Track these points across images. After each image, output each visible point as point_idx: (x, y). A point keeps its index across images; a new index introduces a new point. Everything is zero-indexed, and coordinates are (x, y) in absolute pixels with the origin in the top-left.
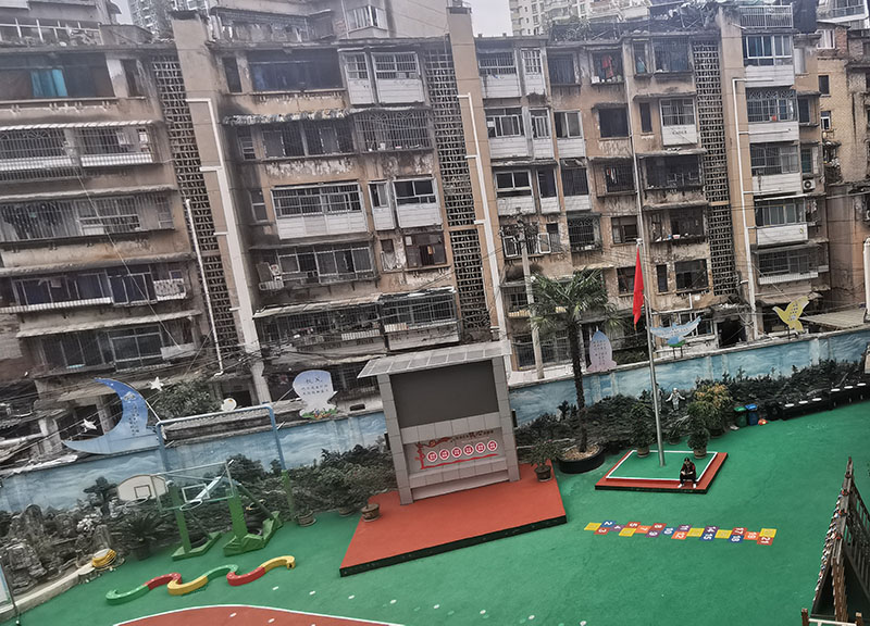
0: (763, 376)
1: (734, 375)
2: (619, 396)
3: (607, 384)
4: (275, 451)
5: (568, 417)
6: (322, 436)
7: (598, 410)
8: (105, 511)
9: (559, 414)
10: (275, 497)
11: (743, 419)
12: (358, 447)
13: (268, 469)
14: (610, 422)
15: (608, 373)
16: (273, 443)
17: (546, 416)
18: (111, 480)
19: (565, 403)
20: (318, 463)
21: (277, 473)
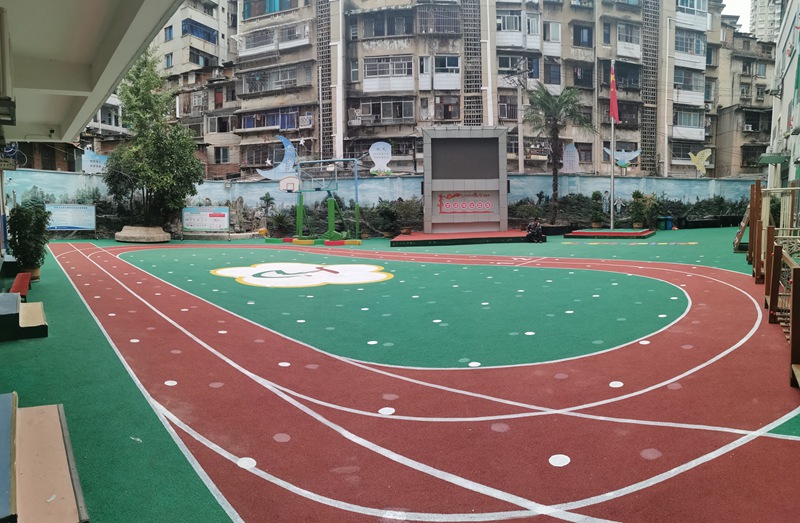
0: (678, 199)
1: (659, 196)
2: (580, 195)
3: (573, 184)
4: (354, 193)
5: (542, 203)
6: (381, 188)
7: (565, 201)
8: (266, 211)
9: (536, 199)
10: (348, 223)
11: (663, 224)
12: (400, 199)
13: (347, 204)
14: (572, 212)
15: (574, 175)
16: (354, 187)
17: (527, 200)
18: (272, 196)
19: (542, 193)
20: (375, 206)
21: (352, 208)
